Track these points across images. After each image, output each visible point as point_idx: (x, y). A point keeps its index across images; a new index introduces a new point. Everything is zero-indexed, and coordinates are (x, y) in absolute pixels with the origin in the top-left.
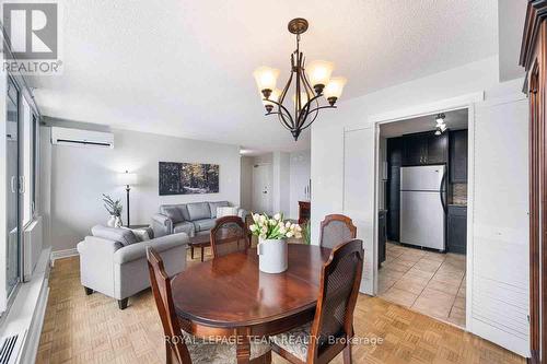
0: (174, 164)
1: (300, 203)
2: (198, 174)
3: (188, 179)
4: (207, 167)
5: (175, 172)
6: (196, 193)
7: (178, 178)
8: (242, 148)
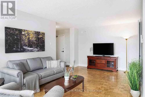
0: (16, 29)
1: (88, 57)
2: (33, 38)
3: (26, 41)
4: (38, 33)
5: (17, 35)
6: (31, 51)
7: (20, 40)
8: (57, 24)
